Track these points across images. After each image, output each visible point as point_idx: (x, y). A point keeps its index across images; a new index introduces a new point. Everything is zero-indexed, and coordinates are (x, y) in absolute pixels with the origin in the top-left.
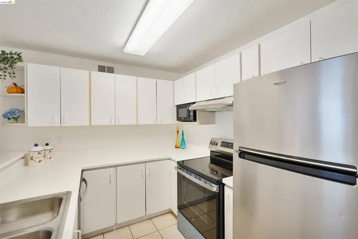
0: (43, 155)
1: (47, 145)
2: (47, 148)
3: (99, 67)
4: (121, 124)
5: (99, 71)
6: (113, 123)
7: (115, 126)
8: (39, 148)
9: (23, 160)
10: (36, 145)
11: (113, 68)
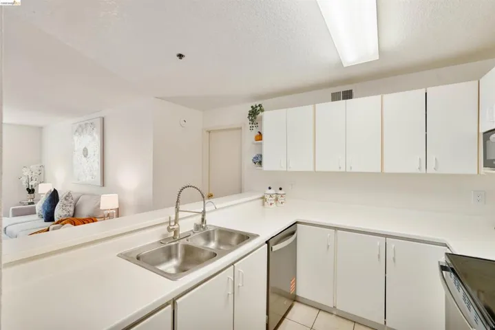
0: (274, 198)
1: (281, 189)
2: (280, 192)
3: (333, 94)
4: (353, 170)
5: (332, 101)
6: (343, 169)
7: (345, 173)
8: (271, 192)
9: (261, 200)
10: (270, 188)
11: (351, 91)
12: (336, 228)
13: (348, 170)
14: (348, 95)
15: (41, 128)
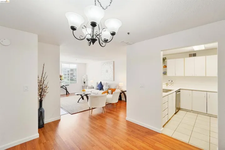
1: (172, 81)
3: (189, 55)
5: (189, 57)
6: (194, 76)
10: (169, 81)
11: (196, 54)
12: (192, 90)
13: (195, 76)
14: (194, 55)
15: (86, 64)
